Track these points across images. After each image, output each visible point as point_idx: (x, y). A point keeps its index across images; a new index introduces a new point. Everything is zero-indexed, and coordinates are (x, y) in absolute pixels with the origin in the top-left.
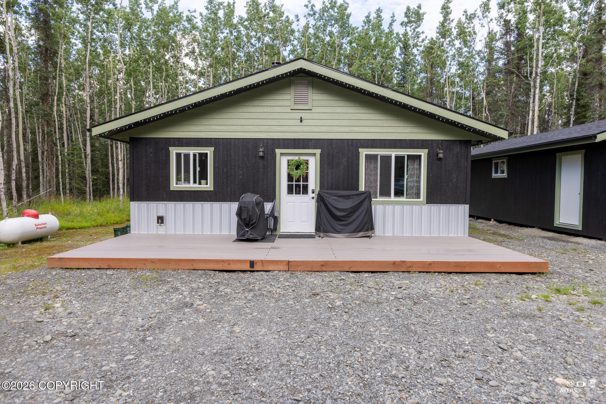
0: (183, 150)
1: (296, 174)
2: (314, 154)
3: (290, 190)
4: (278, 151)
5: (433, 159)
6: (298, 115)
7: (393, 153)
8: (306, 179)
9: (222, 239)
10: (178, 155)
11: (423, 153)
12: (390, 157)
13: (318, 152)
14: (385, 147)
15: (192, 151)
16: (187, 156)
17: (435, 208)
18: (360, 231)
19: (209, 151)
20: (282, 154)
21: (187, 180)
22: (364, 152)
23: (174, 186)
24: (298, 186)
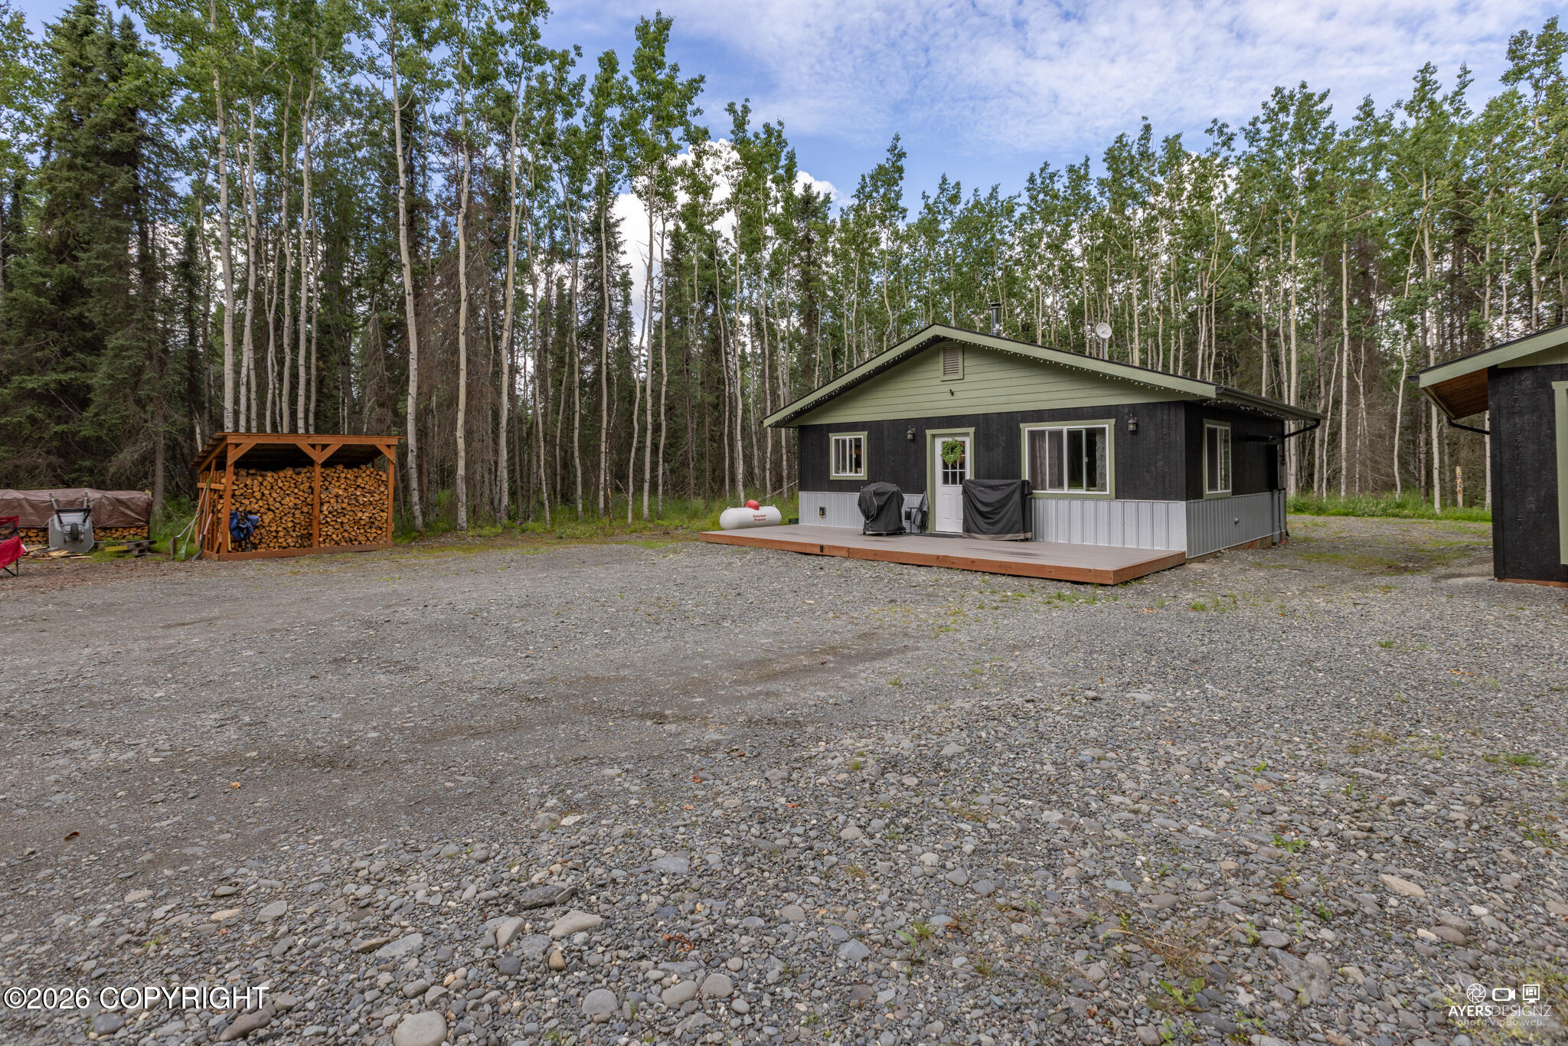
0: (841, 436)
1: (951, 457)
2: (967, 434)
3: (946, 481)
4: (929, 432)
6: (947, 388)
7: (1065, 427)
8: (962, 466)
9: (851, 533)
10: (837, 441)
11: (1108, 425)
12: (1060, 433)
13: (972, 430)
14: (1054, 420)
15: (848, 437)
16: (844, 442)
18: (1008, 532)
19: (863, 436)
20: (934, 436)
21: (844, 469)
22: (1026, 428)
23: (834, 475)
24: (954, 474)
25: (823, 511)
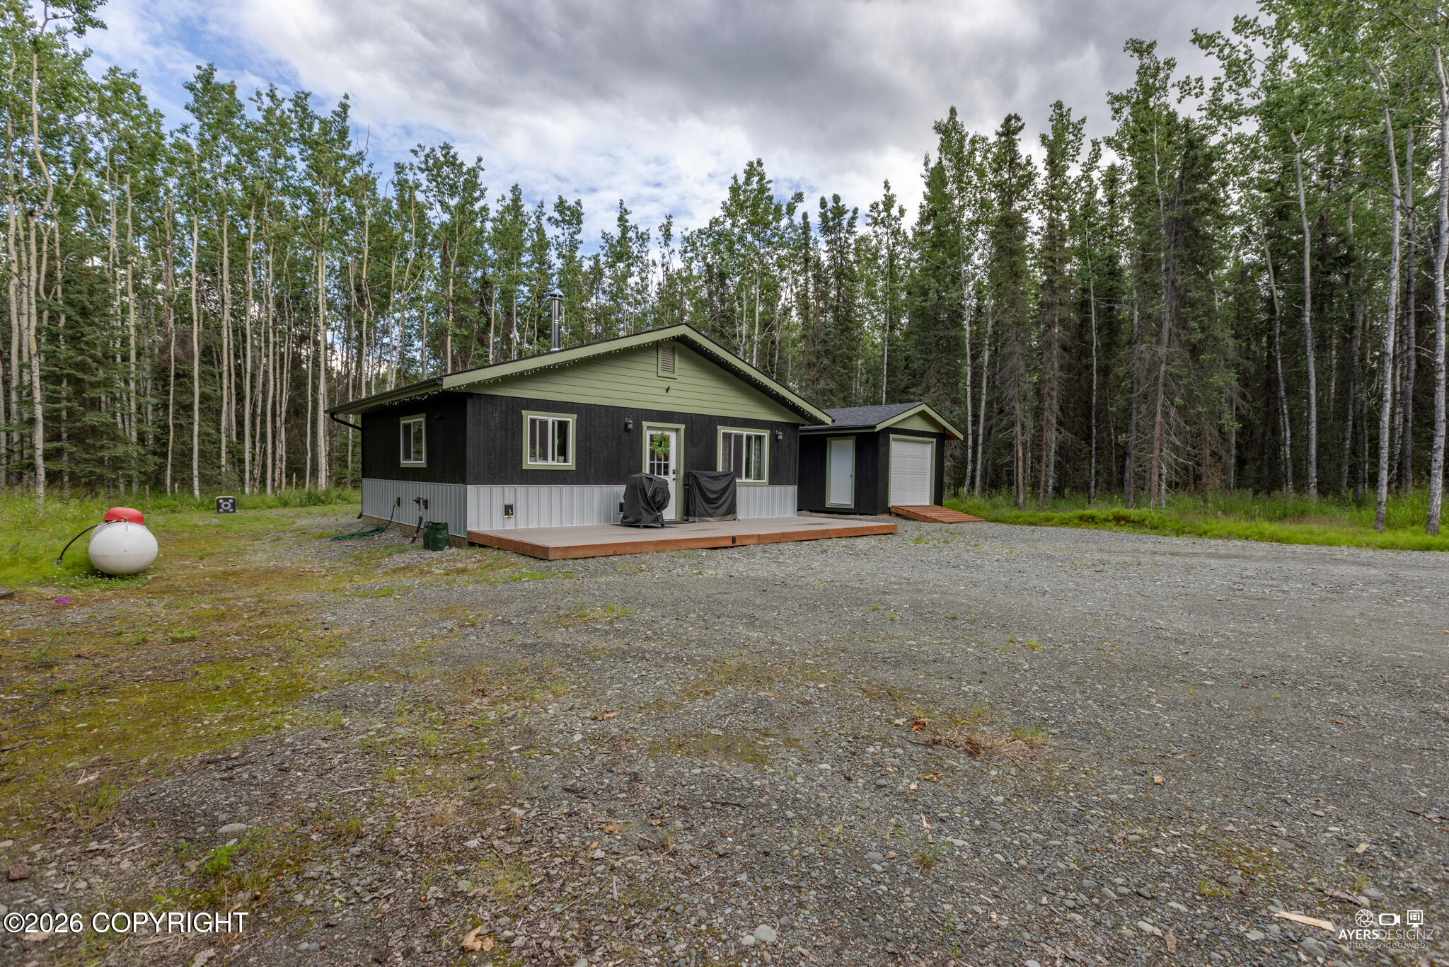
0: (540, 416)
1: (658, 451)
2: (677, 430)
4: (644, 424)
5: (774, 440)
6: (663, 384)
7: (744, 433)
8: (667, 458)
10: (533, 422)
11: (767, 434)
12: (741, 435)
13: (682, 427)
14: (738, 426)
15: (551, 418)
16: (543, 422)
17: (778, 488)
19: (571, 419)
20: (647, 428)
21: (545, 456)
22: (721, 430)
23: (527, 463)
24: (659, 466)
25: (508, 510)
